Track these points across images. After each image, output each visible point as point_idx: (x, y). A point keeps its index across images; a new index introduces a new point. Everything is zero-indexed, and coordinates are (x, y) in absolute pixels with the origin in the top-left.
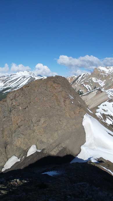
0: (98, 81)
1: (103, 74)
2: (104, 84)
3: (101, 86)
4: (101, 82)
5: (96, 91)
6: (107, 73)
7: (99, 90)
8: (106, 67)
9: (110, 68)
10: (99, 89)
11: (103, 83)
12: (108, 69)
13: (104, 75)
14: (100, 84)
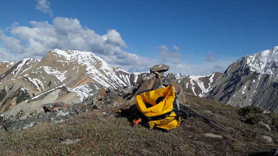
0: (54, 73)
1: (62, 61)
2: (65, 78)
3: (60, 81)
4: (60, 73)
5: (58, 91)
6: (69, 61)
7: (64, 90)
8: (66, 51)
9: (73, 53)
10: (63, 87)
11: (63, 75)
12: (69, 54)
13: (64, 63)
14: (58, 78)
